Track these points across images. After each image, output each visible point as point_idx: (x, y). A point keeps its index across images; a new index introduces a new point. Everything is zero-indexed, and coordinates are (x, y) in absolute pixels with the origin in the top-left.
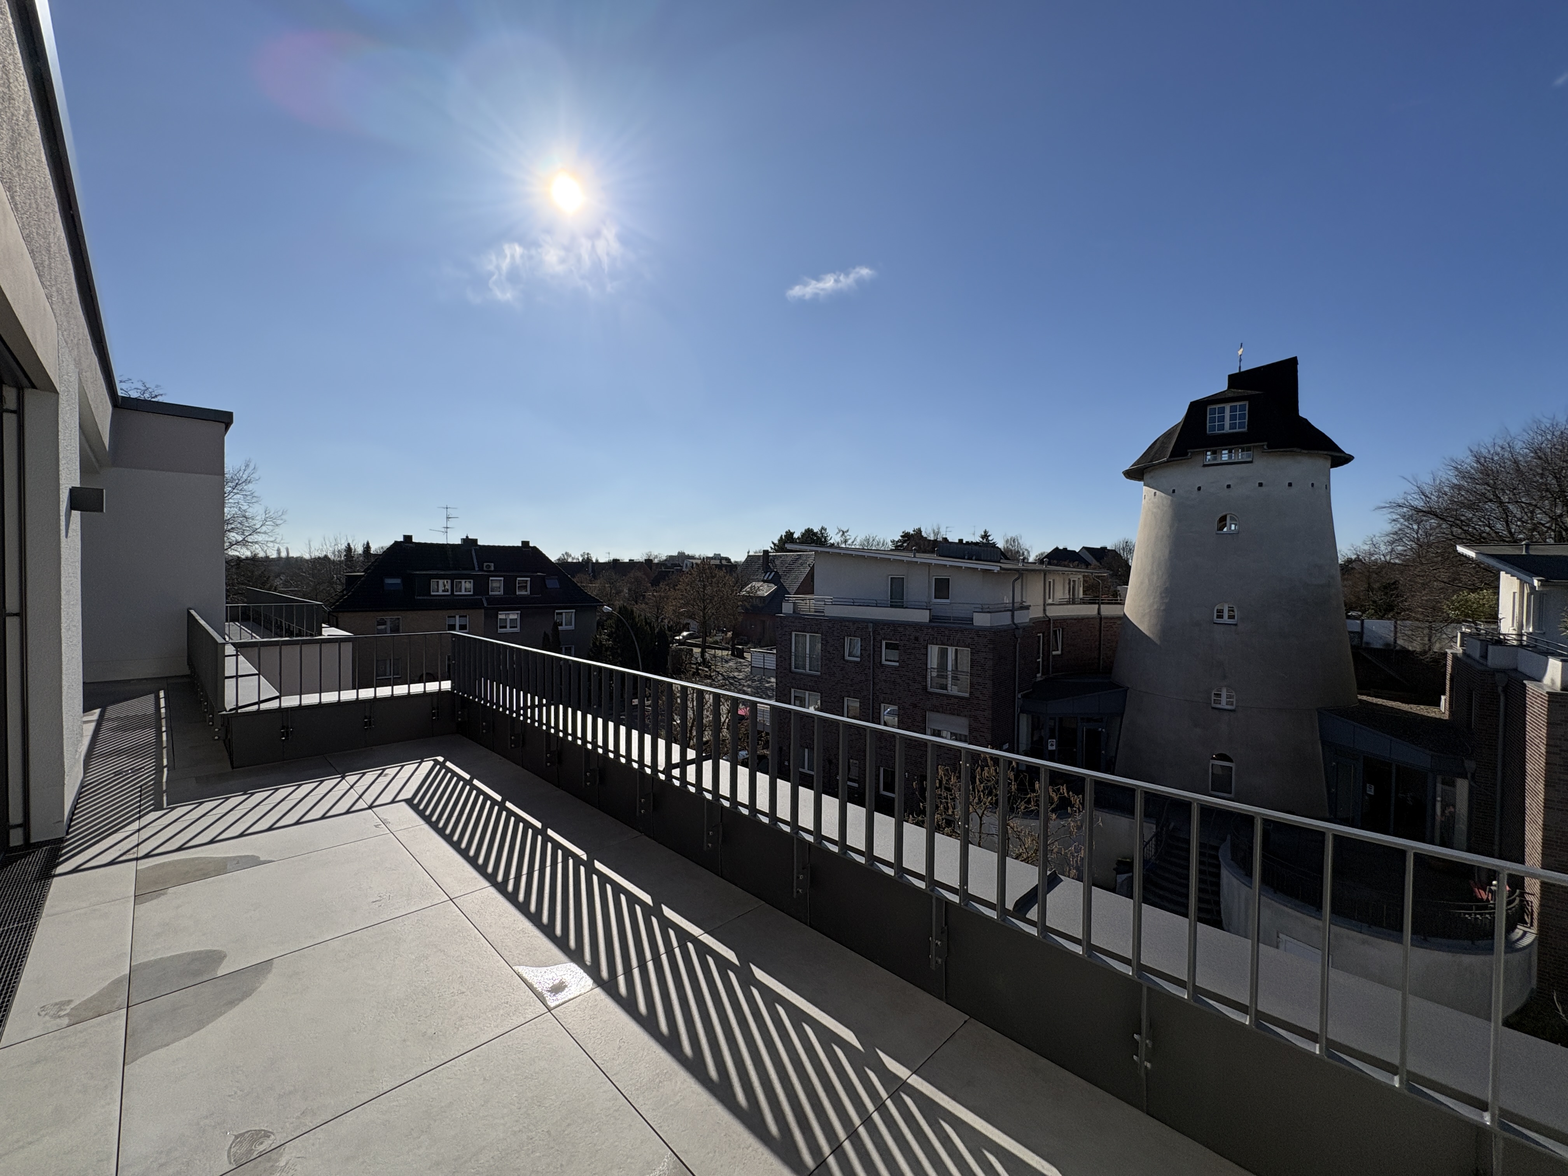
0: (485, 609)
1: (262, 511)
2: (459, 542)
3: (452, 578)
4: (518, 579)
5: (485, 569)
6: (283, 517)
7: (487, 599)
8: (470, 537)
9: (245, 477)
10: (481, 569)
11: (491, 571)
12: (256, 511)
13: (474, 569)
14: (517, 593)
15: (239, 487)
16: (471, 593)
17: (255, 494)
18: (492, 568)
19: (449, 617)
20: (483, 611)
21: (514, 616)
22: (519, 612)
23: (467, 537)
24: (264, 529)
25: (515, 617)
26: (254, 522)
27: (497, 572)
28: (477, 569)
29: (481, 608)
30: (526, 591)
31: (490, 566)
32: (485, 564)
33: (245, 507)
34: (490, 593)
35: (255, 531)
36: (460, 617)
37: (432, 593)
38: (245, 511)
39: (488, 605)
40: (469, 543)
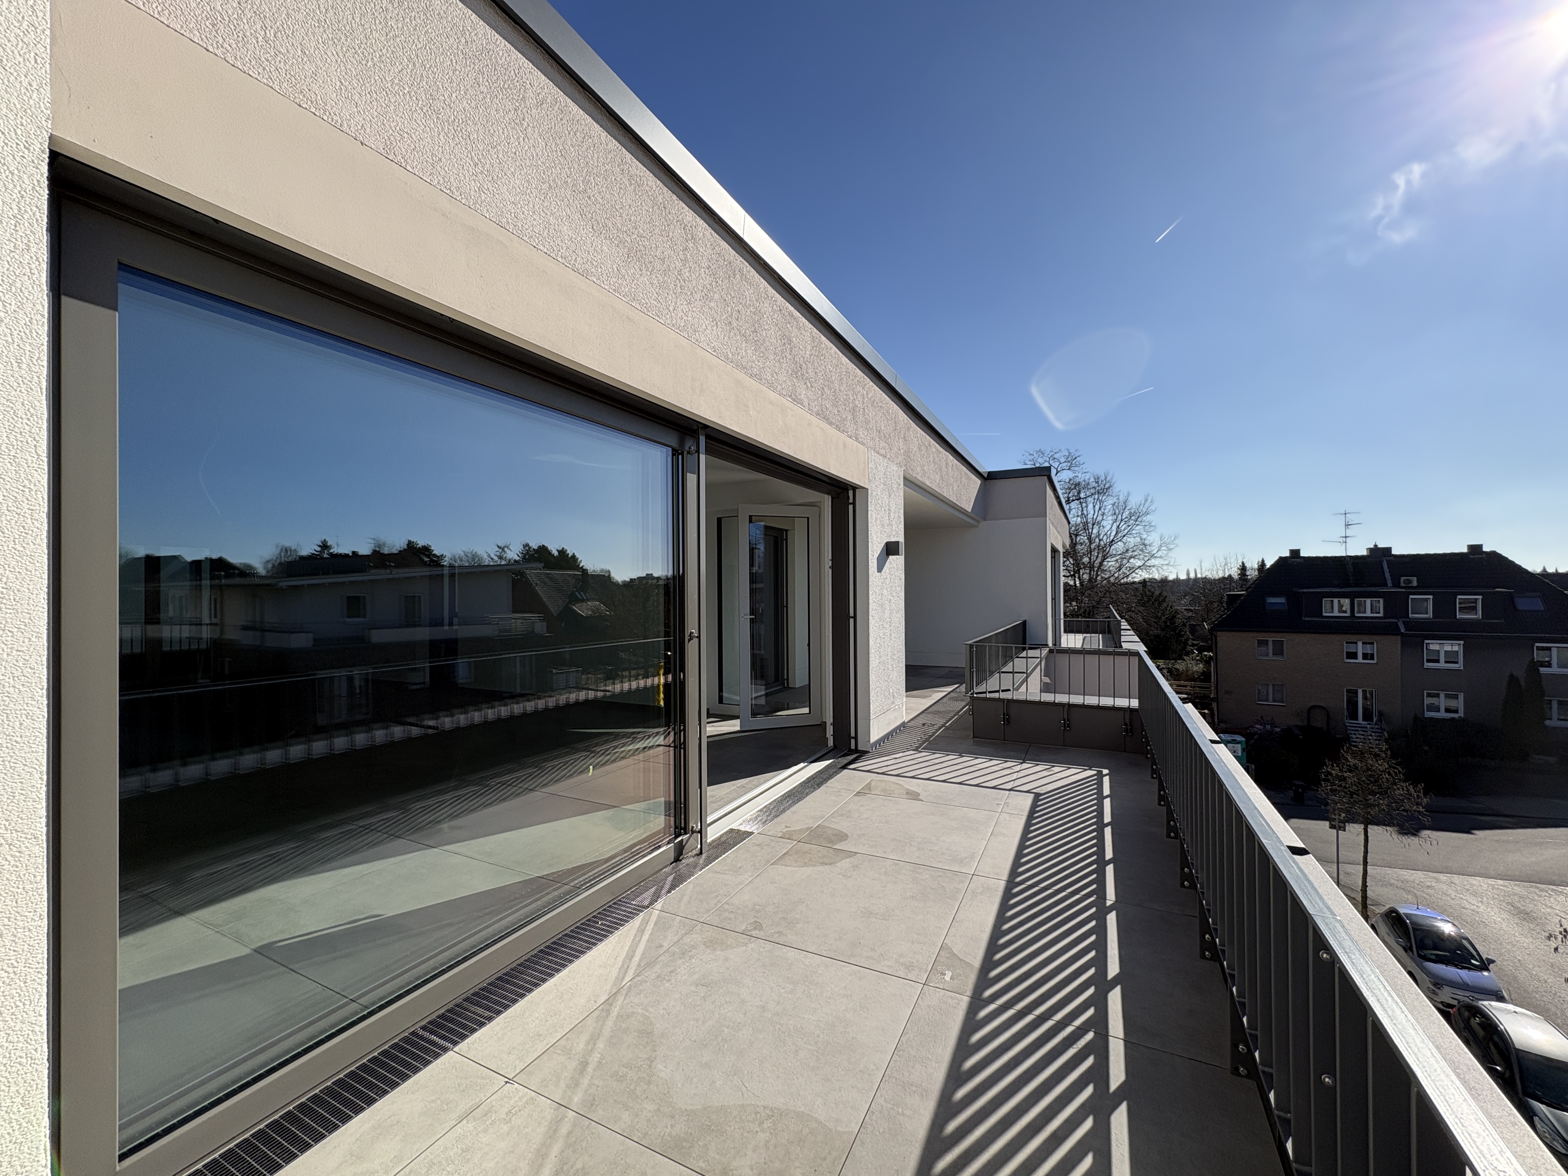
0: (1402, 635)
1: (1158, 539)
2: (1365, 553)
3: (1352, 596)
4: (1459, 597)
5: (1402, 584)
6: (1176, 542)
7: (1404, 623)
8: (1379, 546)
9: (1144, 510)
10: (1396, 584)
11: (1412, 587)
12: (1153, 539)
13: (1385, 585)
14: (1458, 617)
15: (1139, 519)
16: (1381, 615)
17: (1152, 524)
18: (1415, 584)
19: (1347, 643)
20: (1399, 637)
21: (1454, 646)
22: (1462, 642)
23: (1376, 546)
24: (1160, 553)
25: (1456, 648)
26: (1152, 548)
27: (1422, 588)
28: (1390, 583)
29: (1397, 635)
30: (1476, 614)
31: (1410, 582)
32: (1403, 579)
33: (1144, 536)
34: (1410, 615)
35: (1153, 556)
36: (1363, 643)
37: (1324, 614)
38: (1145, 540)
39: (1406, 630)
40: (1380, 554)
